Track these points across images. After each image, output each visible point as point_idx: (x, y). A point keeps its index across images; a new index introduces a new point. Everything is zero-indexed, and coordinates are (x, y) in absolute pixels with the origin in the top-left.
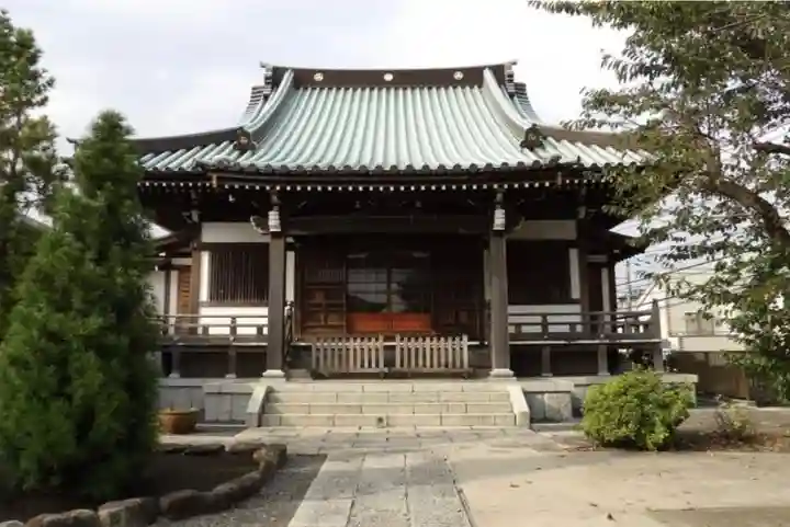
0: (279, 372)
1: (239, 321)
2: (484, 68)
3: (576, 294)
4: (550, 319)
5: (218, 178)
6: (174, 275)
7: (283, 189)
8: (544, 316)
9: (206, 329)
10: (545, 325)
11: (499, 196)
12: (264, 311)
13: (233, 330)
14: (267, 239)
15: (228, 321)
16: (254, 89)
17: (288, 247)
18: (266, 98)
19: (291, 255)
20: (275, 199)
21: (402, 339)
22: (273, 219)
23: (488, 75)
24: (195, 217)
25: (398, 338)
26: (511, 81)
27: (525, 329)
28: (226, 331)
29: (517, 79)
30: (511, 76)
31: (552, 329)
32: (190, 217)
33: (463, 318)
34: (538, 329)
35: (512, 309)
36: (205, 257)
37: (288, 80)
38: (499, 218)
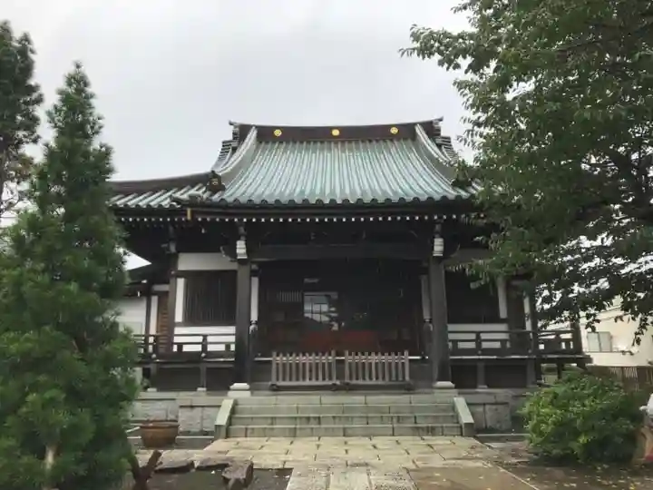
0: (245, 385)
1: (210, 339)
2: (415, 124)
4: (483, 336)
5: (192, 213)
6: (155, 299)
7: (249, 221)
8: (478, 334)
9: (180, 345)
10: (478, 341)
11: (438, 227)
12: (232, 329)
13: (205, 347)
14: (234, 266)
15: (200, 339)
16: (223, 143)
17: (253, 273)
18: (234, 150)
19: (255, 281)
20: (242, 230)
21: (350, 354)
22: (241, 248)
23: (419, 130)
24: (173, 249)
25: (347, 353)
26: (439, 135)
27: (461, 345)
28: (198, 348)
29: (443, 134)
30: (439, 130)
31: (485, 345)
32: (168, 249)
33: (405, 334)
34: (472, 345)
35: (451, 327)
36: (181, 283)
37: (252, 135)
38: (438, 246)
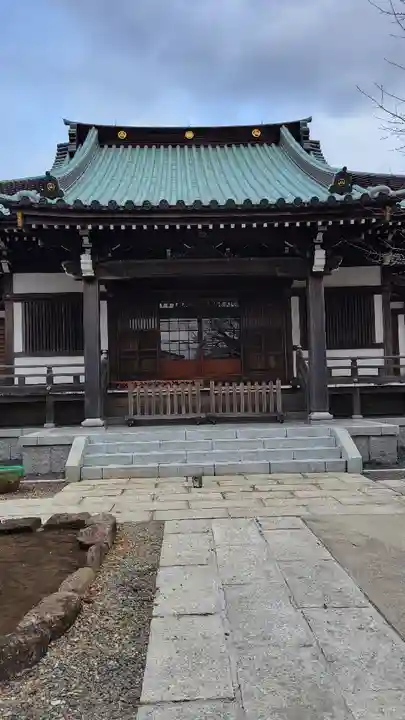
0: (99, 421)
1: (55, 371)
2: (280, 125)
3: (379, 338)
4: (360, 363)
5: (24, 217)
7: (95, 229)
8: (354, 360)
9: (22, 378)
10: (354, 368)
12: (80, 360)
13: (50, 379)
14: (79, 287)
15: (44, 371)
16: (59, 146)
17: (102, 296)
18: (72, 155)
19: (104, 304)
20: (86, 240)
21: (216, 384)
22: (86, 263)
23: (285, 133)
24: (6, 269)
25: (212, 383)
26: (307, 138)
27: (335, 373)
28: (43, 380)
29: (312, 137)
30: (307, 132)
31: (361, 372)
33: (272, 363)
34: (348, 372)
36: (18, 308)
37: (93, 135)
38: (320, 259)
